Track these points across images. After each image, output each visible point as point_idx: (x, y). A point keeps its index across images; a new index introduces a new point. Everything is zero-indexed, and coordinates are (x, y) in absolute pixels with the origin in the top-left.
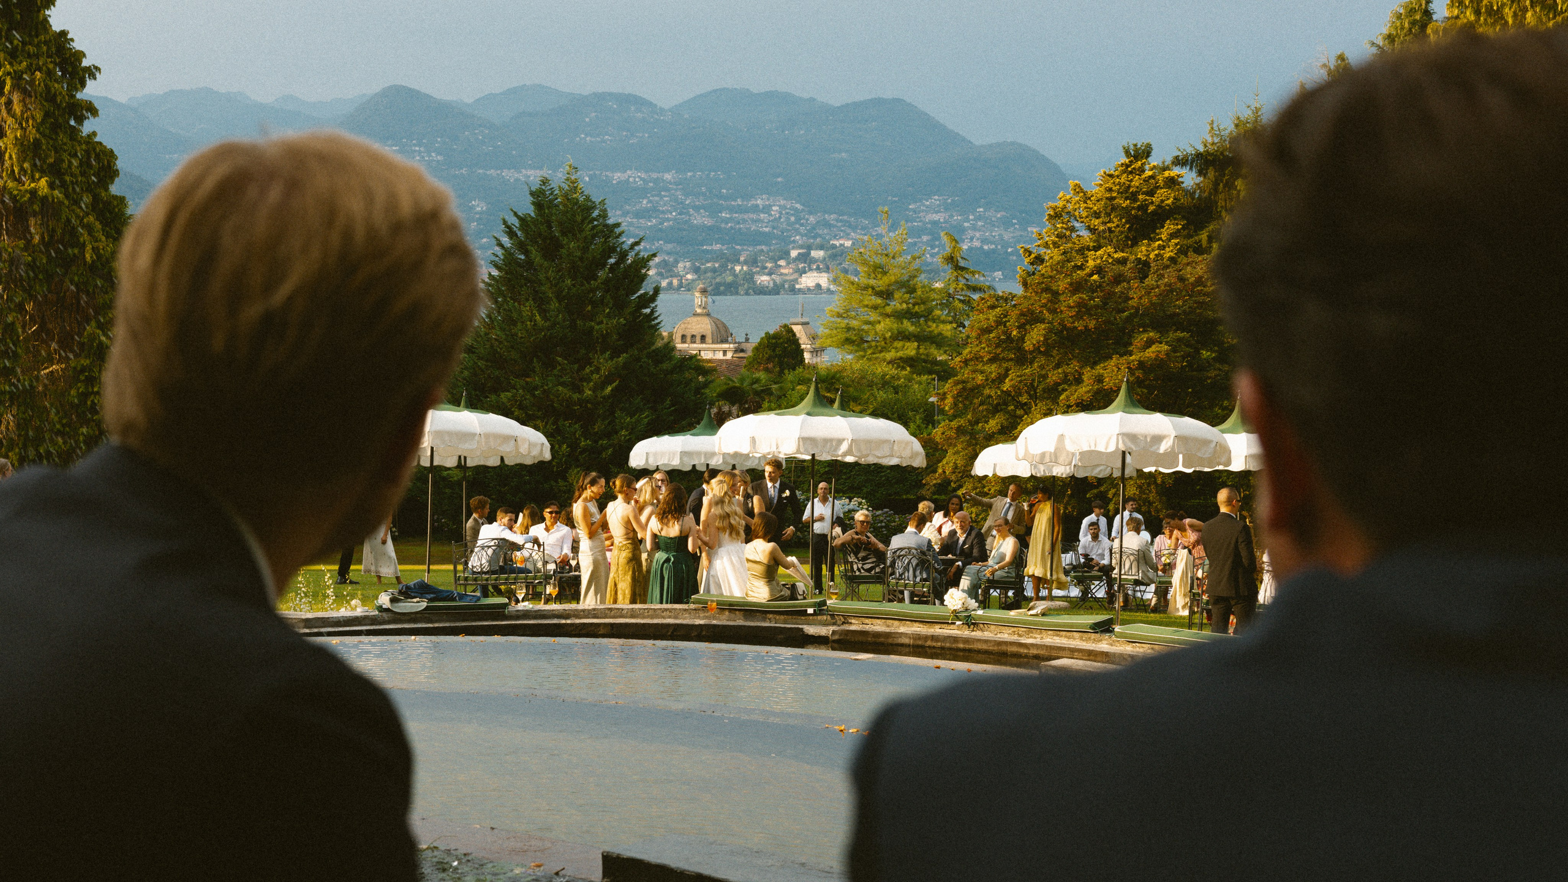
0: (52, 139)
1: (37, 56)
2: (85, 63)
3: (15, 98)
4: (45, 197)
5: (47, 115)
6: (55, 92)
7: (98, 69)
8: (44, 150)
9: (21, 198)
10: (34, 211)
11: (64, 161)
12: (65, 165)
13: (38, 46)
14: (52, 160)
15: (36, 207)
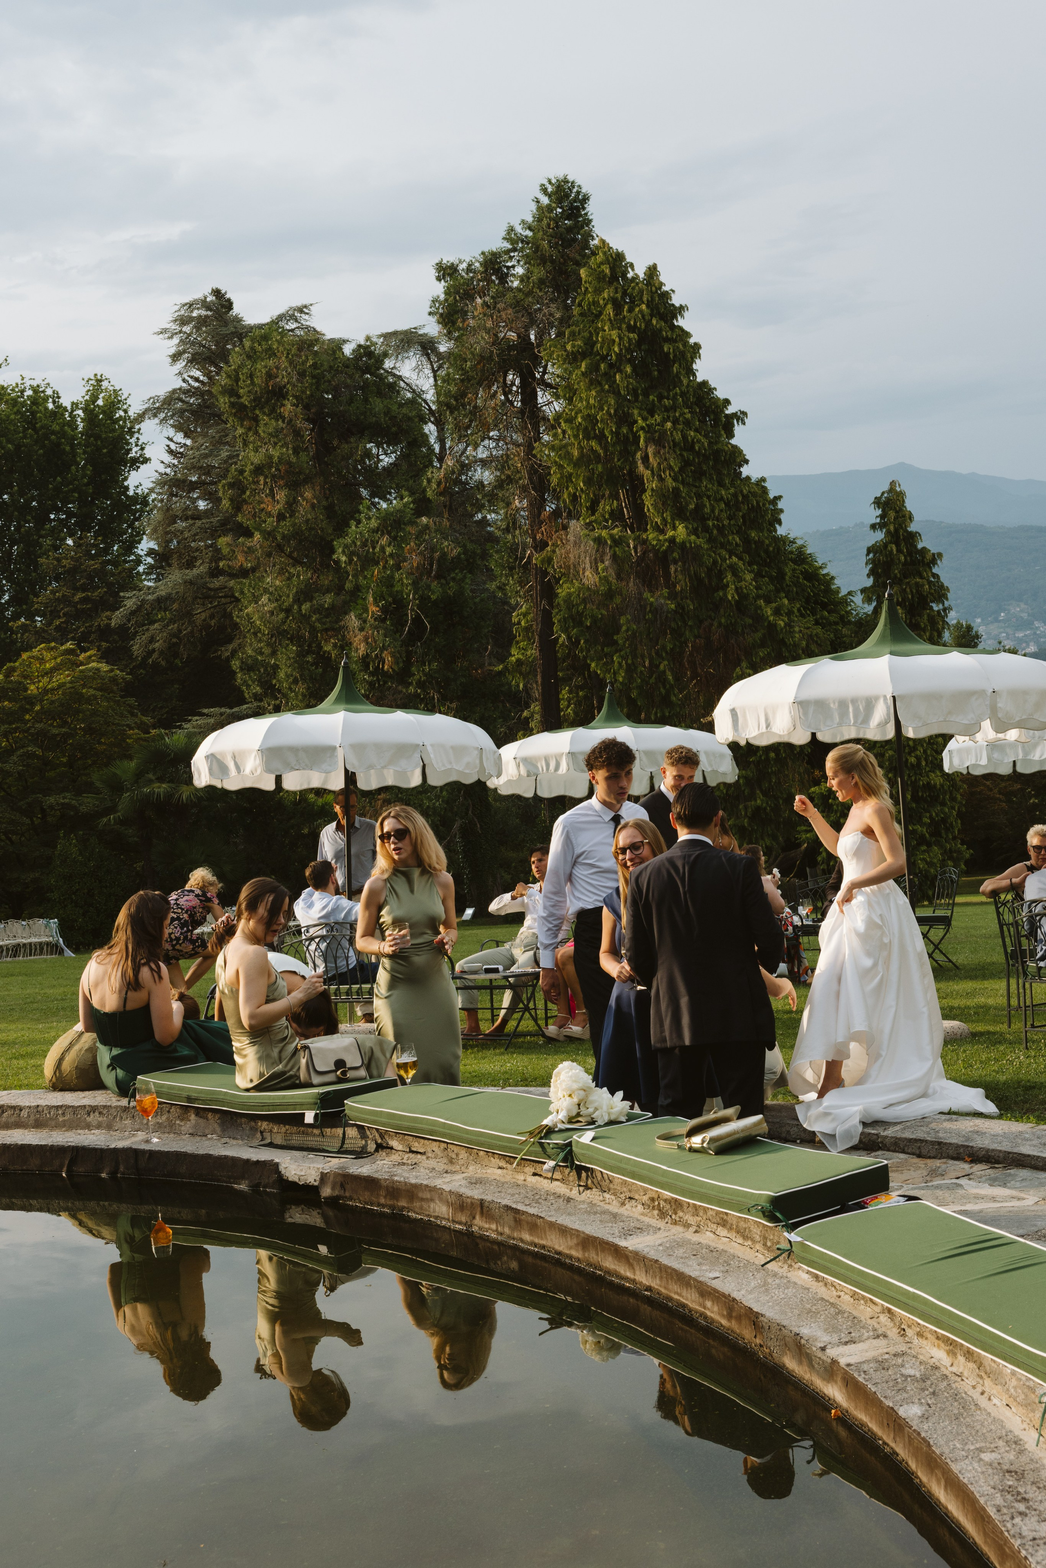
0: (696, 487)
1: (674, 408)
2: (730, 410)
3: (651, 450)
4: (683, 543)
5: (686, 463)
6: (693, 440)
7: (745, 414)
8: (684, 498)
9: (661, 547)
10: (674, 558)
11: (705, 506)
12: (707, 510)
13: (674, 399)
14: (692, 506)
15: (675, 555)
